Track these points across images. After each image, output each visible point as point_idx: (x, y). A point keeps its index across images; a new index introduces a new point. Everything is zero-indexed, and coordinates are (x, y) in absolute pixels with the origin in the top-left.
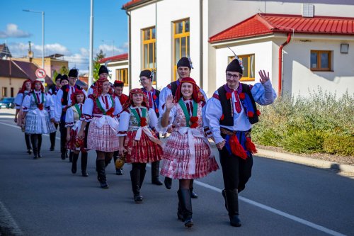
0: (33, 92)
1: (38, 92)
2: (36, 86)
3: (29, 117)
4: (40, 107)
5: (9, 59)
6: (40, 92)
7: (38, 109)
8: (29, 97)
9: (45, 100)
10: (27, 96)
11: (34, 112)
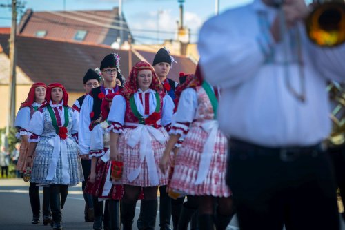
0: (48, 106)
1: (58, 106)
2: (53, 94)
3: (42, 152)
4: (62, 133)
5: (126, 47)
6: (61, 105)
7: (57, 137)
8: (42, 115)
9: (70, 120)
10: (38, 112)
11: (51, 142)
